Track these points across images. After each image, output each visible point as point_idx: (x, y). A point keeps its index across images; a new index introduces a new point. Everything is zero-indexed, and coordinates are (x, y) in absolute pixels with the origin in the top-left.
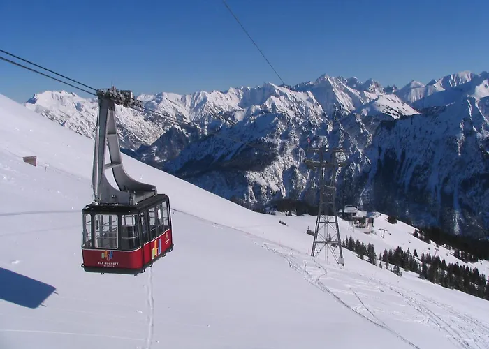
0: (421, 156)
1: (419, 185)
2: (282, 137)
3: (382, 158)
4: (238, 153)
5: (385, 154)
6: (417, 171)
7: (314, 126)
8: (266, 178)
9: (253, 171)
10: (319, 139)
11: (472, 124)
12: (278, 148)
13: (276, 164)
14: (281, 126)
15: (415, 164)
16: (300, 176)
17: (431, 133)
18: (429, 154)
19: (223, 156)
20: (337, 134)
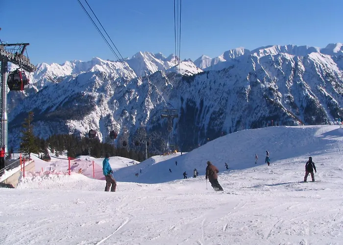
0: (216, 104)
1: (216, 128)
2: (99, 90)
3: (184, 106)
4: (62, 105)
5: (187, 104)
6: (214, 116)
7: (126, 81)
8: (85, 125)
9: (73, 120)
10: (131, 92)
11: (256, 76)
12: (96, 99)
13: (93, 114)
14: (99, 82)
15: (211, 110)
16: (114, 123)
17: (224, 85)
18: (223, 102)
19: (49, 109)
20: (146, 87)
